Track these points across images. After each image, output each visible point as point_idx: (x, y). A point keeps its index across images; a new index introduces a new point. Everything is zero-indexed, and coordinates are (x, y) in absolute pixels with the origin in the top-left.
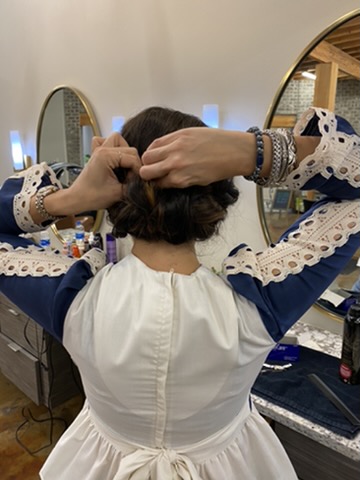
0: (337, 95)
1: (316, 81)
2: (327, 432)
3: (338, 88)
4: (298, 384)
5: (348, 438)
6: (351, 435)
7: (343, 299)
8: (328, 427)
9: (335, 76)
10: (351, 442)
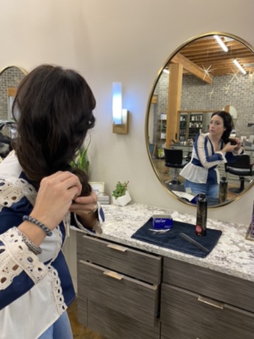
0: (183, 84)
1: (170, 75)
2: (192, 256)
3: (183, 80)
4: (174, 238)
5: (203, 257)
6: (204, 256)
7: (193, 197)
8: (192, 254)
9: (181, 72)
10: (204, 259)
